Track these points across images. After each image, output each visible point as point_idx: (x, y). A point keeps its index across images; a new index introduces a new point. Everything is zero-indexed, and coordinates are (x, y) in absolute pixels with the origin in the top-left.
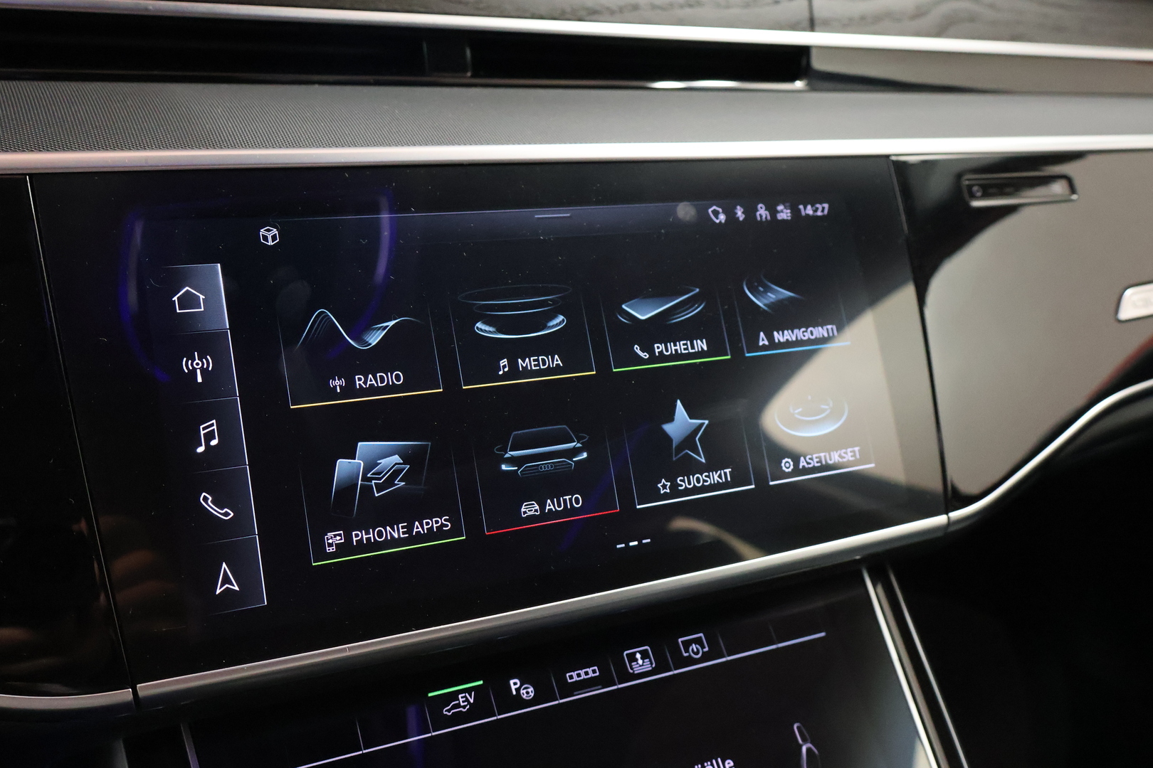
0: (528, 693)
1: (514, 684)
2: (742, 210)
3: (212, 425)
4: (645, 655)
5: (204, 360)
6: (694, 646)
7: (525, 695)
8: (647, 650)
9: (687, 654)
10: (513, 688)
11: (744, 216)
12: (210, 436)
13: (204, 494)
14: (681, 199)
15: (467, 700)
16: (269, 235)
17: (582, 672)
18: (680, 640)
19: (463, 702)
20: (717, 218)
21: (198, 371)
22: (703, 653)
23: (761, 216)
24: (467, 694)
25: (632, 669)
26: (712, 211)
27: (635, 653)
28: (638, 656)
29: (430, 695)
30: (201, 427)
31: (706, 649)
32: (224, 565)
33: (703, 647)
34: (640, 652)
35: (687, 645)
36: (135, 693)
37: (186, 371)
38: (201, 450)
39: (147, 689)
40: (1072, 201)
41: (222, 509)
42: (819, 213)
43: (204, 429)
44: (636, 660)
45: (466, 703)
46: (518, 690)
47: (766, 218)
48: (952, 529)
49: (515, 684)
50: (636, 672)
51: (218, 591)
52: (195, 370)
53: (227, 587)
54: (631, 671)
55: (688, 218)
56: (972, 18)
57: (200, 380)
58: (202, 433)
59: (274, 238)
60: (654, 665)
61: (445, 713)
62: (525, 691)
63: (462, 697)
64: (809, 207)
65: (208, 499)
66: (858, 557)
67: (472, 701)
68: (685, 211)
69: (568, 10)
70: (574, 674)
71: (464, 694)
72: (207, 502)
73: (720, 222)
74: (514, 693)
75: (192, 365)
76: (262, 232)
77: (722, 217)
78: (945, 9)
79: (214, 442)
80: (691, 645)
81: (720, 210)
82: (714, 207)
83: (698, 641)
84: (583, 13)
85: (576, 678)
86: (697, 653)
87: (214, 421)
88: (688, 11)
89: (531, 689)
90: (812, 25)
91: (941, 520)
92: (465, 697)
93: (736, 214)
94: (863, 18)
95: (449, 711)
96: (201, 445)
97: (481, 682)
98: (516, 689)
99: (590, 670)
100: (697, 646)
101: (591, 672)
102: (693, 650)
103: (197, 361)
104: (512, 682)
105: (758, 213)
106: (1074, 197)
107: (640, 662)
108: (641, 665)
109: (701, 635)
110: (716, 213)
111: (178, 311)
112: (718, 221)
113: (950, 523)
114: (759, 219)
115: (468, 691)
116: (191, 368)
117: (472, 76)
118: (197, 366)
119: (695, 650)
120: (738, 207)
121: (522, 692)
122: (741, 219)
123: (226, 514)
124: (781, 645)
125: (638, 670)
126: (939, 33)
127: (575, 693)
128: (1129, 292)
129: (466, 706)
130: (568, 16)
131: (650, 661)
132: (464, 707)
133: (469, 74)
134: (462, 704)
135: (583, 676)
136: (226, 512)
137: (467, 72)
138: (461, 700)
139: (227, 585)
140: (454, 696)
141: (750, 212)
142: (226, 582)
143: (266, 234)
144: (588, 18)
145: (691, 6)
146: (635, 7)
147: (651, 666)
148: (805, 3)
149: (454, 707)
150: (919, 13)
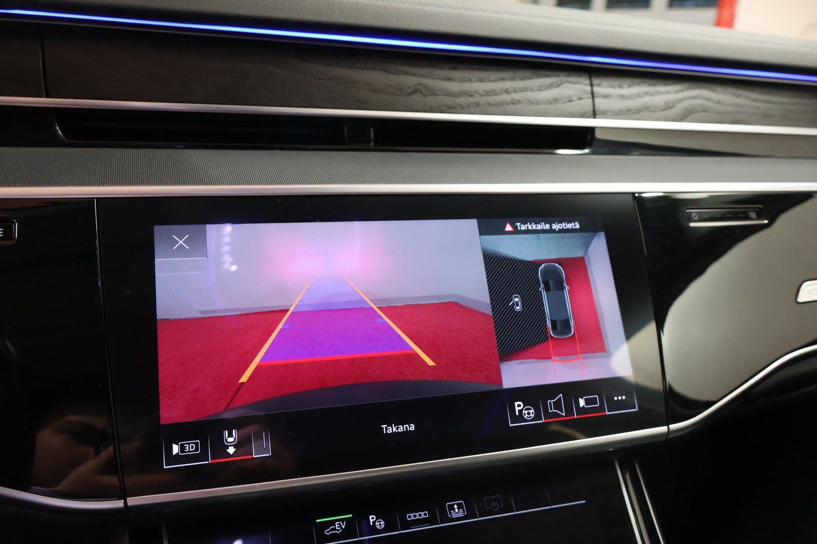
0: (380, 525)
4: (460, 506)
6: (494, 502)
7: (378, 526)
8: (462, 503)
9: (489, 508)
10: (371, 521)
15: (340, 526)
17: (417, 514)
18: (485, 498)
19: (338, 527)
22: (500, 508)
24: (341, 522)
25: (451, 515)
27: (454, 504)
28: (456, 506)
29: (317, 521)
31: (502, 506)
33: (500, 504)
34: (457, 504)
35: (489, 502)
36: (125, 503)
39: (133, 501)
44: (454, 509)
45: (340, 528)
46: (374, 522)
48: (670, 436)
49: (373, 518)
56: (705, 110)
61: (325, 533)
62: (378, 524)
63: (337, 524)
66: (612, 449)
67: (344, 527)
69: (435, 106)
70: (412, 515)
71: (339, 522)
74: (372, 524)
78: (686, 104)
80: (492, 502)
83: (497, 500)
84: (443, 108)
85: (413, 518)
86: (495, 508)
88: (512, 106)
89: (382, 523)
90: (594, 114)
91: (663, 429)
92: (340, 524)
94: (629, 110)
95: (328, 532)
97: (351, 516)
99: (422, 513)
100: (496, 503)
101: (423, 515)
102: (493, 505)
104: (371, 517)
106: (766, 222)
107: (457, 510)
108: (457, 512)
109: (500, 496)
113: (670, 432)
115: (342, 520)
117: (374, 145)
119: (495, 506)
121: (376, 524)
124: (553, 507)
125: (454, 516)
126: (682, 119)
127: (411, 527)
128: (805, 284)
129: (340, 530)
131: (464, 510)
132: (338, 530)
133: (372, 144)
134: (337, 528)
135: (418, 517)
137: (371, 142)
138: (337, 526)
140: (333, 523)
144: (446, 111)
145: (513, 104)
146: (478, 104)
147: (464, 514)
148: (590, 101)
149: (332, 530)
150: (668, 107)
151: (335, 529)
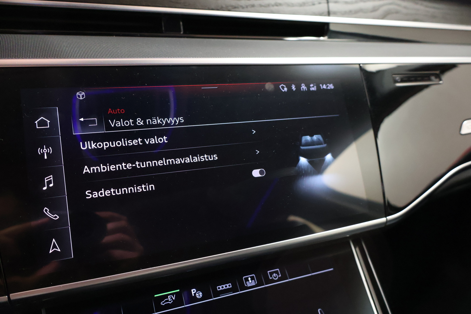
1: (193, 291)
2: (295, 86)
3: (51, 177)
4: (252, 278)
5: (48, 149)
6: (274, 274)
7: (198, 296)
8: (253, 276)
9: (271, 278)
10: (193, 293)
11: (295, 89)
12: (49, 183)
13: (45, 208)
14: (267, 82)
15: (172, 298)
16: (81, 95)
17: (224, 286)
18: (268, 272)
19: (170, 299)
20: (283, 90)
21: (45, 154)
22: (279, 277)
23: (303, 89)
24: (172, 296)
25: (246, 284)
26: (281, 87)
27: (248, 277)
28: (249, 279)
29: (155, 296)
30: (46, 178)
31: (280, 276)
32: (54, 240)
33: (279, 275)
34: (250, 277)
35: (271, 274)
36: (9, 298)
37: (40, 154)
38: (45, 188)
39: (15, 296)
40: (440, 84)
41: (54, 215)
42: (329, 88)
43: (47, 179)
44: (248, 281)
45: (171, 300)
47: (305, 89)
48: (388, 224)
50: (248, 286)
51: (51, 252)
52: (44, 153)
53: (55, 250)
54: (246, 285)
55: (270, 89)
56: (397, 12)
57: (46, 157)
58: (46, 181)
59: (83, 96)
60: (256, 283)
61: (161, 304)
63: (170, 297)
64: (324, 85)
65: (48, 210)
66: (348, 236)
67: (174, 299)
68: (269, 86)
69: (224, 6)
70: (220, 287)
71: (171, 295)
72: (47, 211)
73: (285, 91)
74: (193, 295)
75: (42, 151)
76: (78, 94)
77: (286, 89)
78: (385, 8)
79: (51, 185)
80: (273, 274)
81: (285, 86)
82: (282, 85)
83: (276, 272)
84: (230, 8)
85: (221, 289)
86: (276, 278)
87: (52, 176)
88: (276, 8)
89: (201, 294)
90: (329, 14)
91: (383, 220)
92: (171, 297)
93: (292, 88)
94: (350, 11)
95: (163, 303)
96: (45, 187)
97: (179, 290)
98: (194, 293)
99: (227, 285)
100: (276, 274)
102: (274, 276)
103: (45, 149)
104: (192, 290)
105: (302, 88)
106: (441, 82)
107: (250, 281)
108: (251, 283)
109: (278, 269)
110: (283, 88)
111: (37, 128)
112: (284, 91)
113: (387, 221)
114: (302, 90)
115: (173, 294)
116: (42, 152)
118: (45, 151)
119: (275, 276)
120: (293, 85)
121: (197, 294)
122: (294, 90)
123: (56, 217)
124: (313, 274)
125: (249, 285)
126: (383, 17)
127: (220, 295)
128: (465, 122)
130: (224, 9)
131: (255, 281)
133: (182, 33)
135: (225, 288)
136: (56, 216)
137: (181, 31)
138: (169, 298)
139: (55, 249)
140: (166, 296)
141: (298, 87)
142: (54, 248)
143: (79, 94)
144: (233, 10)
145: (277, 5)
146: (253, 6)
147: (255, 283)
148: (326, 5)
149: (166, 301)
150: (374, 9)
151: (168, 301)
